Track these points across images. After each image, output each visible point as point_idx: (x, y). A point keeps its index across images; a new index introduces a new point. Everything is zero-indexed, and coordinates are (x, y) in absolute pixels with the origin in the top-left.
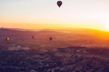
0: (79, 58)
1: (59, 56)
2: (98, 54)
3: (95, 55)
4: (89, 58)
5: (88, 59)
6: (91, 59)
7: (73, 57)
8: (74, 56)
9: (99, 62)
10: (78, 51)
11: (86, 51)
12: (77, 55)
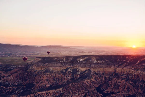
0: (81, 73)
1: (36, 70)
2: (124, 65)
3: (118, 67)
4: (103, 74)
5: (100, 77)
6: (108, 77)
7: (67, 72)
8: (69, 70)
9: (127, 83)
10: (81, 60)
11: (97, 60)
12: (77, 67)
